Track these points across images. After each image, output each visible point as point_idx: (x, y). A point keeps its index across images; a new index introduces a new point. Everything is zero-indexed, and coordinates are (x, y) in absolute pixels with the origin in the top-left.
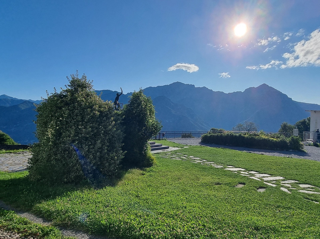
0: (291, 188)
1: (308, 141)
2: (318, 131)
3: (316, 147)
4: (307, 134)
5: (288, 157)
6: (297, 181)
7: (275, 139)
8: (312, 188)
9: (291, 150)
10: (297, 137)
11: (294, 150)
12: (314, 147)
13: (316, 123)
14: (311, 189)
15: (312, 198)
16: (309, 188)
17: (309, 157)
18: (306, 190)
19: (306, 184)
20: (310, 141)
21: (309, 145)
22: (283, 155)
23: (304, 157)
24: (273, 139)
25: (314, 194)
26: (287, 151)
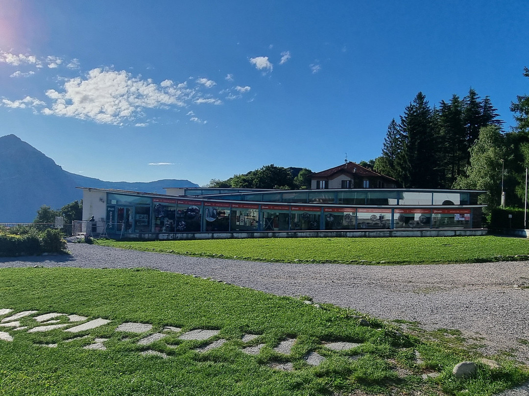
0: (18, 329)
1: (79, 235)
2: (93, 220)
3: (88, 245)
4: (77, 225)
5: (35, 267)
6: (35, 310)
7: (18, 237)
8: (57, 318)
9: (46, 254)
10: (57, 231)
11: (50, 254)
12: (86, 244)
13: (91, 206)
14: (54, 321)
15: (49, 338)
16: (52, 319)
17: (73, 262)
18: (45, 325)
19: (50, 313)
20: (82, 235)
21: (79, 242)
22: (29, 264)
23: (64, 263)
24: (13, 236)
25: (55, 329)
26: (38, 255)
